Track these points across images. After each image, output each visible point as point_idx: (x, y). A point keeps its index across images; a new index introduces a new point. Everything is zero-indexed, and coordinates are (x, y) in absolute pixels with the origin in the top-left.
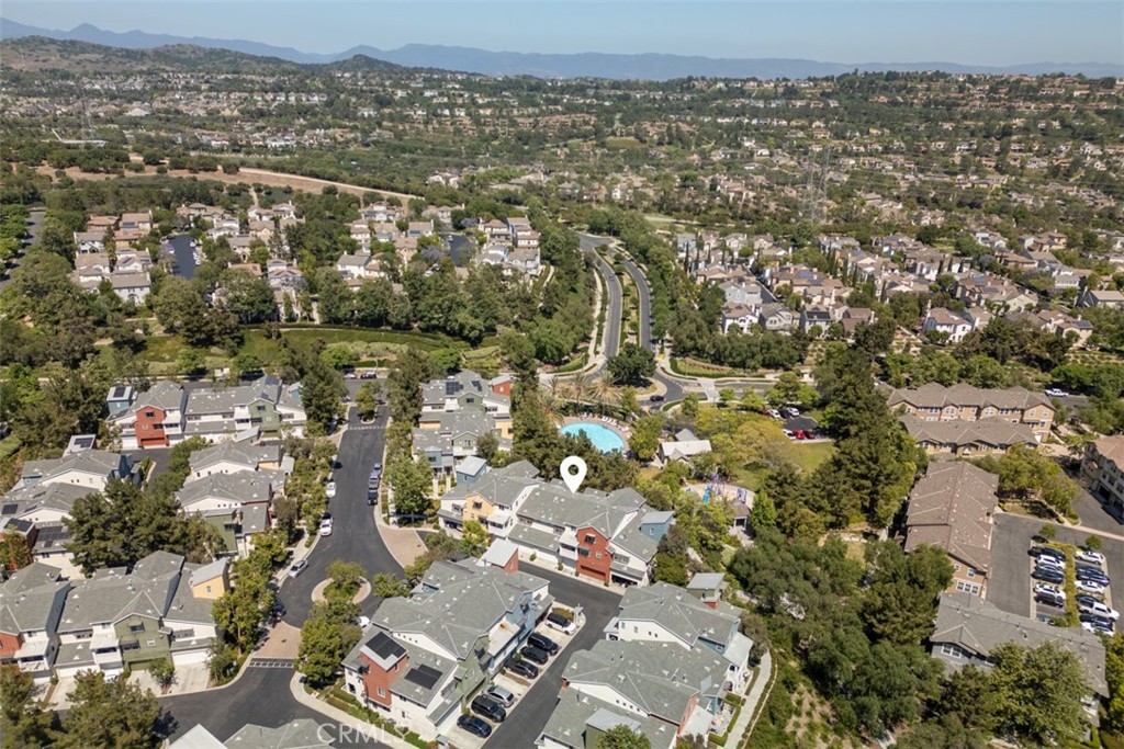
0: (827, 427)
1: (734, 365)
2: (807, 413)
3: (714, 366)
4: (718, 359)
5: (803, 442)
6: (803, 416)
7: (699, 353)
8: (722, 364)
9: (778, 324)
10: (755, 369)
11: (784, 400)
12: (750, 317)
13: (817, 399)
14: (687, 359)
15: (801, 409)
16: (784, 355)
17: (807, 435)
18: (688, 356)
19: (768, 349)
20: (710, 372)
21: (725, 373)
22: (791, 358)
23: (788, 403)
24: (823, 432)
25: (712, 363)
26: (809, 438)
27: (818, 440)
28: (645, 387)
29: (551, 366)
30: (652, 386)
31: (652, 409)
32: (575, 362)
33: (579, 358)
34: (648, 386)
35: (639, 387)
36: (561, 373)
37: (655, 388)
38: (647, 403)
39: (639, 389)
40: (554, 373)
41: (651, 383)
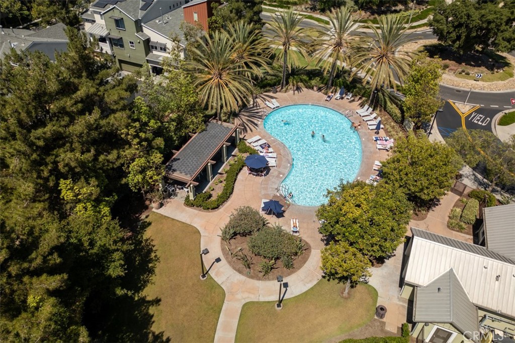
28: (491, 68)
29: (368, 13)
30: (506, 68)
31: (479, 111)
32: (406, 14)
33: (417, 11)
34: (498, 68)
35: (479, 66)
36: (370, 24)
37: (511, 75)
38: (474, 97)
39: (476, 69)
40: (361, 22)
41: (507, 64)
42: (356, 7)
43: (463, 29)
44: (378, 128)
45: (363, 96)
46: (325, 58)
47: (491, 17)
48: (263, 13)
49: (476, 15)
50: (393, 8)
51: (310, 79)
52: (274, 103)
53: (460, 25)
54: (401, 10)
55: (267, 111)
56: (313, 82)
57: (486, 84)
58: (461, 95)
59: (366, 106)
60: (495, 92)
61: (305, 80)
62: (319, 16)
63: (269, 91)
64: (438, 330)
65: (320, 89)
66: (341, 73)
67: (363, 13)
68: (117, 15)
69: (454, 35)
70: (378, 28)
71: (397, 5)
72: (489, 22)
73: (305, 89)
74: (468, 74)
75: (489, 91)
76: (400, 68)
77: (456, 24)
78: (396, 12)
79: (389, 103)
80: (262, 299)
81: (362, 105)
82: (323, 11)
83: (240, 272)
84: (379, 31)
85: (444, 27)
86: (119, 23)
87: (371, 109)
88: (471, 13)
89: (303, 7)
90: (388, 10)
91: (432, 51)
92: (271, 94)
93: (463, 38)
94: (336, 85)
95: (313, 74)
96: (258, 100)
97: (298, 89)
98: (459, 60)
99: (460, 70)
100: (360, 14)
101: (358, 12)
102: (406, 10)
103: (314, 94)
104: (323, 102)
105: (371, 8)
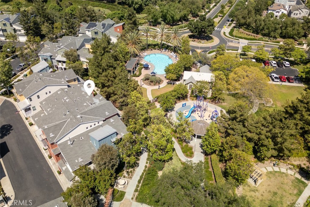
0: (304, 77)
1: (264, 35)
2: (295, 66)
3: (253, 34)
4: (256, 31)
5: (284, 83)
6: (292, 68)
7: (247, 26)
8: (257, 33)
9: (298, 16)
10: (275, 37)
11: (283, 56)
12: (283, 10)
13: (304, 58)
14: (241, 29)
15: (292, 63)
16: (295, 32)
17: (289, 80)
18: (241, 28)
19: (286, 28)
20: (249, 37)
21: (257, 38)
22: (299, 33)
23: (286, 58)
24: (300, 80)
25: (252, 33)
26: (289, 82)
27: (295, 84)
28: (207, 40)
29: (170, 26)
30: (212, 40)
31: (203, 51)
32: (182, 25)
33: (186, 24)
34: (209, 40)
35: (204, 40)
36: (170, 29)
37: (213, 42)
38: (201, 48)
39: (203, 41)
40: (167, 29)
41: (212, 39)
42: (165, 24)
43: (197, 29)
44: (176, 57)
45: (171, 50)
46: (158, 41)
47: (203, 25)
48: (139, 28)
49: (200, 25)
50: (178, 23)
51: (155, 47)
52: (146, 54)
53: (196, 28)
54: (180, 24)
55: (144, 56)
56: (156, 47)
57: (206, 44)
58: (198, 48)
59: (172, 52)
60: (208, 46)
61: (153, 47)
62: (152, 28)
63: (143, 51)
64: (190, 85)
65: (158, 50)
66: (163, 44)
67: (168, 26)
68: (96, 31)
69: (195, 31)
70: (173, 30)
71: (179, 22)
72: (203, 27)
73: (153, 50)
74: (201, 42)
75: (207, 46)
76: (180, 40)
77: (195, 27)
78: (179, 25)
79: (178, 51)
80: (155, 89)
81: (171, 53)
82: (154, 26)
83: (149, 86)
84: (173, 31)
85: (192, 29)
86: (96, 33)
87: (174, 53)
88: (198, 24)
89: (146, 24)
90: (176, 24)
91: (190, 37)
92: (144, 52)
93: (198, 31)
94: (163, 48)
95: (155, 45)
96: (140, 54)
97: (152, 50)
98: (198, 39)
99: (198, 41)
100: (167, 26)
101: (166, 25)
102: (182, 24)
103: (157, 51)
104: (160, 53)
105: (170, 24)
